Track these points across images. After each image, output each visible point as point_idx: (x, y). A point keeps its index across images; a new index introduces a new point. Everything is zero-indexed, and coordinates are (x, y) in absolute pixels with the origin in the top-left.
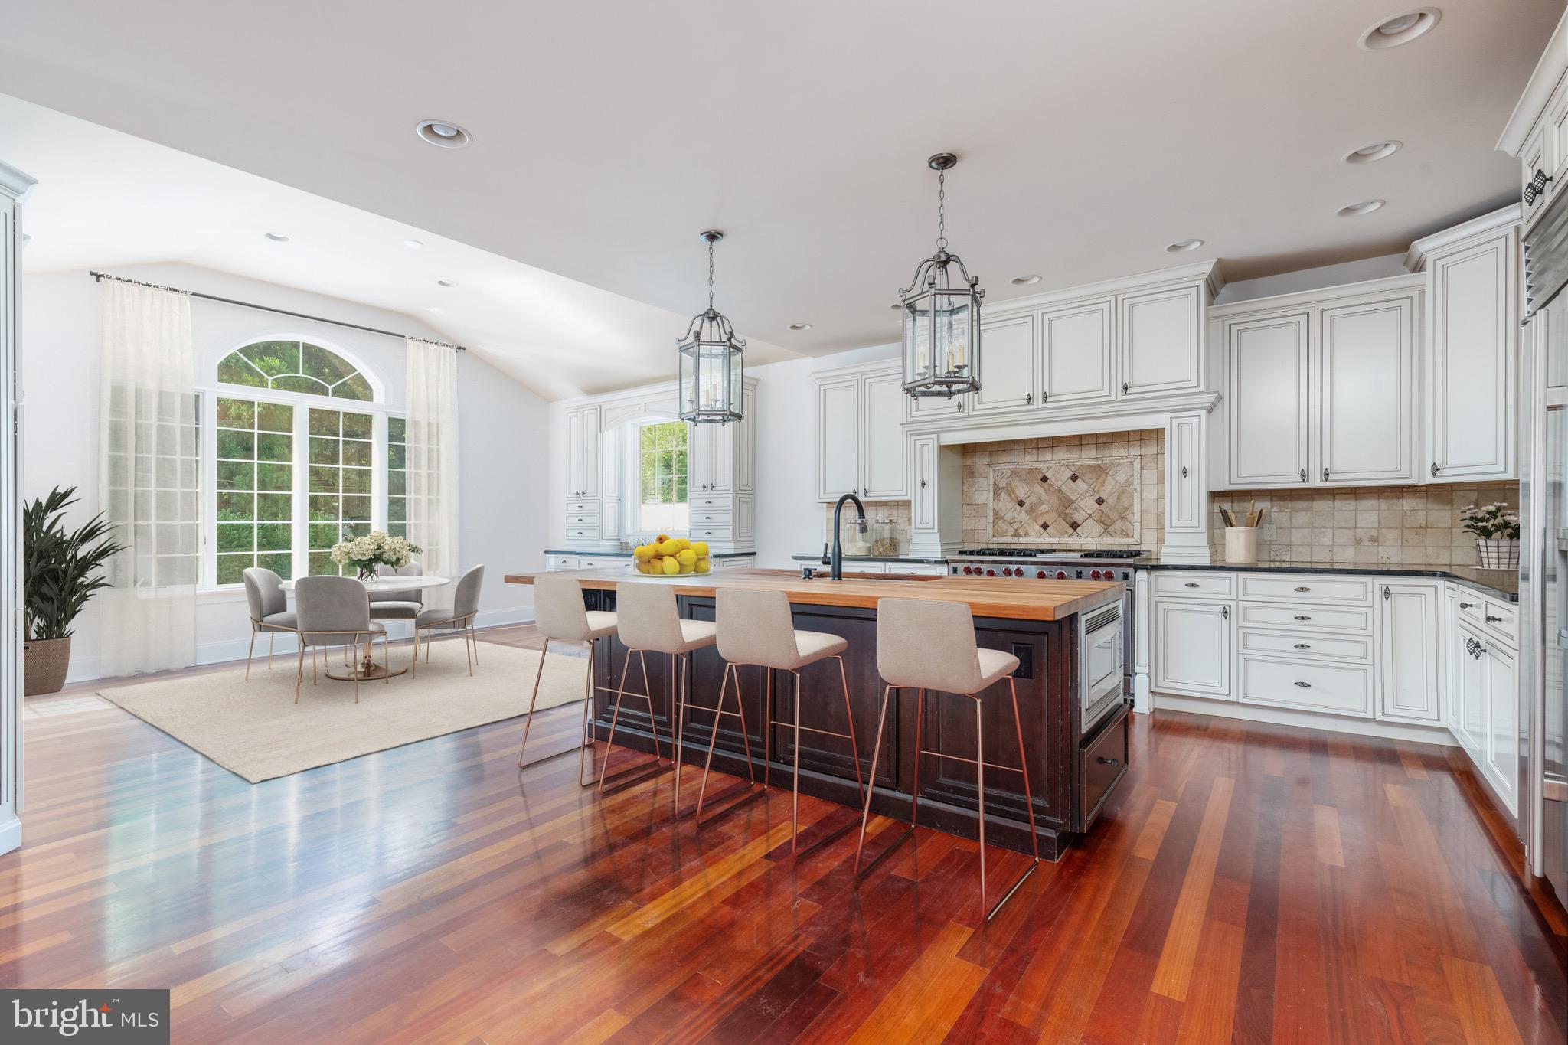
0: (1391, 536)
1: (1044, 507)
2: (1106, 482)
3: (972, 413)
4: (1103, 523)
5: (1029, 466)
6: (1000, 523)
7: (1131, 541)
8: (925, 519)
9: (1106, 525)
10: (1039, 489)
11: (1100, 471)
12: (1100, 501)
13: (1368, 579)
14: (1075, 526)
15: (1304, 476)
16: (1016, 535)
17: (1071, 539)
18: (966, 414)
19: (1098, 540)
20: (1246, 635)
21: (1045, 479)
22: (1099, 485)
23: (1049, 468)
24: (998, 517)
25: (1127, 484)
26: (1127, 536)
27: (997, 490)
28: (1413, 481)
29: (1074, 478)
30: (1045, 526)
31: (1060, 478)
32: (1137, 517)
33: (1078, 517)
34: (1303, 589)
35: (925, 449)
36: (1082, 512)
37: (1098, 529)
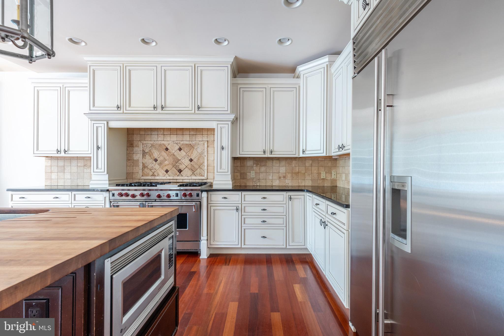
0: (289, 176)
1: (166, 162)
2: (193, 152)
3: (125, 112)
4: (192, 170)
5: (160, 142)
6: (146, 170)
7: (203, 178)
8: (100, 166)
9: (193, 171)
10: (164, 154)
11: (191, 147)
12: (191, 160)
13: (284, 193)
14: (180, 171)
15: (264, 152)
16: (153, 175)
17: (178, 177)
18: (122, 111)
19: (190, 178)
20: (244, 219)
21: (167, 149)
22: (190, 153)
23: (169, 144)
24: (144, 167)
25: (203, 153)
26: (202, 176)
27: (144, 154)
28: (297, 156)
29: (180, 149)
30: (167, 171)
31: (174, 149)
32: (206, 168)
33: (182, 167)
34: (264, 198)
35: (100, 129)
36: (183, 165)
37: (190, 172)
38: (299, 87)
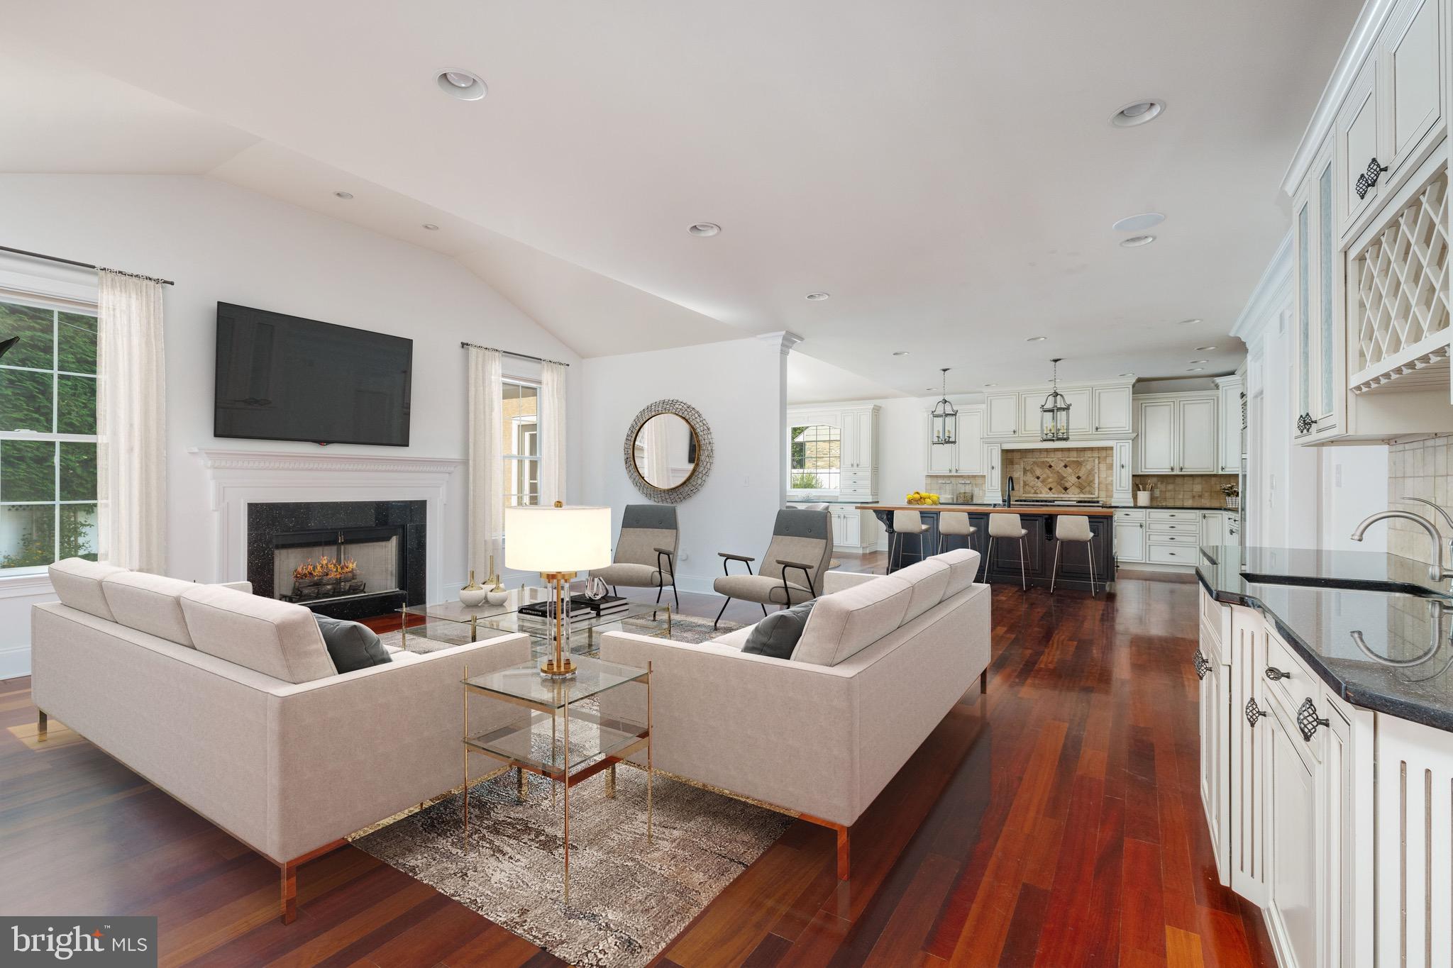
0: (1207, 494)
1: (1050, 480)
2: (1082, 469)
3: (1020, 434)
5: (1043, 460)
6: (1027, 487)
7: (1094, 496)
8: (994, 484)
9: (1081, 488)
10: (1047, 471)
11: (1079, 464)
12: (1079, 478)
13: (1197, 511)
14: (1066, 489)
15: (1172, 469)
16: (1036, 493)
17: (1064, 495)
18: (1017, 435)
19: (1077, 496)
20: (1150, 535)
21: (1050, 466)
22: (1078, 470)
23: (1053, 461)
24: (1025, 484)
25: (1092, 469)
26: (1092, 494)
27: (1025, 471)
28: (1215, 473)
29: (1066, 466)
30: (1050, 489)
31: (1059, 466)
32: (1097, 485)
33: (1067, 485)
34: (1173, 516)
35: (994, 451)
36: (1070, 482)
37: (1077, 490)
38: (1218, 398)
